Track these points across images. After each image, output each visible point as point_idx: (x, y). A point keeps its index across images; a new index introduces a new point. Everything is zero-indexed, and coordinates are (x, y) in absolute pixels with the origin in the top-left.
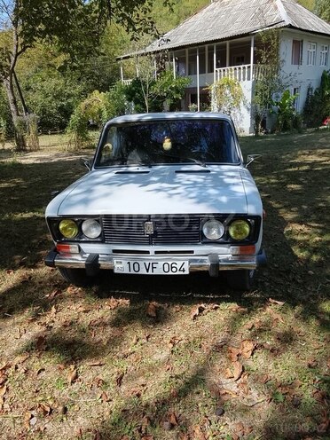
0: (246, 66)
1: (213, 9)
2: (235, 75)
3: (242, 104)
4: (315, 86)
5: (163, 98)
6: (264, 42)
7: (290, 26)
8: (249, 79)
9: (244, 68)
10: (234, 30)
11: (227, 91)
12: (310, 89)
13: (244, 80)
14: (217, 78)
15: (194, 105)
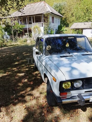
1: (28, 7)
2: (39, 25)
3: (41, 33)
4: (57, 29)
5: (17, 31)
6: (46, 16)
7: (52, 13)
8: (42, 26)
9: (41, 23)
10: (36, 13)
11: (36, 30)
12: (56, 30)
13: (41, 26)
14: (33, 26)
15: (27, 33)
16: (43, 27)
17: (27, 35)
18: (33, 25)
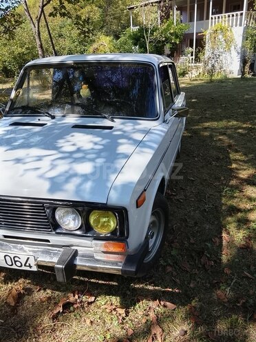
0: (239, 13)
2: (229, 22)
3: (232, 48)
8: (240, 25)
9: (237, 15)
11: (220, 36)
13: (236, 26)
14: (212, 25)
15: (190, 49)
16: (242, 28)
17: (192, 55)
18: (212, 22)
